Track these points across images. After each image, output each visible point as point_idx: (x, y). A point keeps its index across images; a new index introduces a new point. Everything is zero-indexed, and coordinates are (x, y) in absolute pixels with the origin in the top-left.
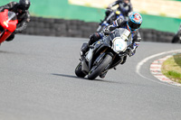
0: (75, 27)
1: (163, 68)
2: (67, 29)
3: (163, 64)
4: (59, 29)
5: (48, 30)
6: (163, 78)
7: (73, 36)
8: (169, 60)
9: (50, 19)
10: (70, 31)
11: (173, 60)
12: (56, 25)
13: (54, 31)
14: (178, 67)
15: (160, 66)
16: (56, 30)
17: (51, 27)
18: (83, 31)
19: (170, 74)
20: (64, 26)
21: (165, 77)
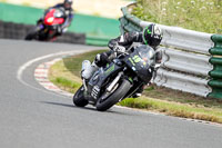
1: (51, 74)
3: (50, 69)
6: (49, 86)
8: (57, 65)
11: (63, 64)
15: (46, 71)
19: (58, 81)
21: (52, 85)
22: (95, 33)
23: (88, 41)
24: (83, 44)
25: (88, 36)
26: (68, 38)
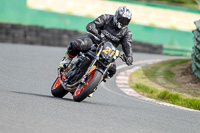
0: (34, 33)
1: (131, 81)
2: (25, 36)
3: (131, 76)
4: (16, 35)
5: (4, 36)
6: (130, 92)
7: (32, 43)
8: (136, 72)
9: (7, 24)
10: (28, 38)
11: (141, 72)
12: (13, 31)
13: (10, 37)
14: (147, 80)
15: (127, 78)
16: (13, 36)
17: (7, 33)
18: (43, 38)
19: (138, 87)
20: (21, 32)
21: (132, 90)
22: (172, 44)
23: (165, 52)
24: (160, 53)
25: (165, 46)
26: (147, 49)
